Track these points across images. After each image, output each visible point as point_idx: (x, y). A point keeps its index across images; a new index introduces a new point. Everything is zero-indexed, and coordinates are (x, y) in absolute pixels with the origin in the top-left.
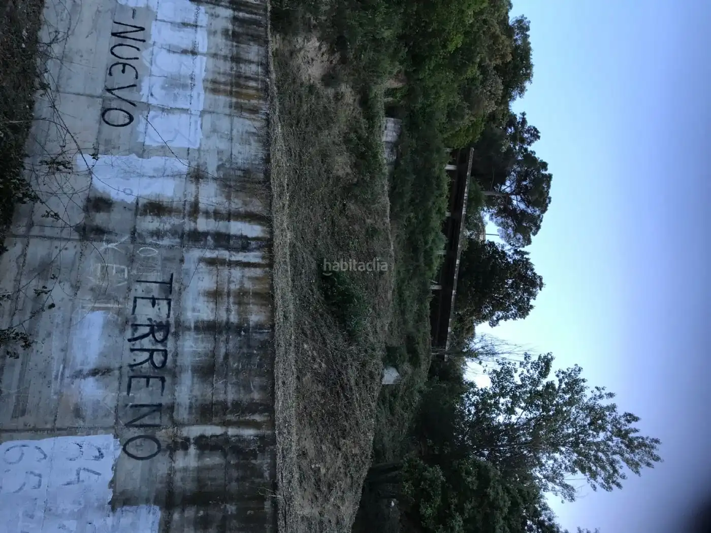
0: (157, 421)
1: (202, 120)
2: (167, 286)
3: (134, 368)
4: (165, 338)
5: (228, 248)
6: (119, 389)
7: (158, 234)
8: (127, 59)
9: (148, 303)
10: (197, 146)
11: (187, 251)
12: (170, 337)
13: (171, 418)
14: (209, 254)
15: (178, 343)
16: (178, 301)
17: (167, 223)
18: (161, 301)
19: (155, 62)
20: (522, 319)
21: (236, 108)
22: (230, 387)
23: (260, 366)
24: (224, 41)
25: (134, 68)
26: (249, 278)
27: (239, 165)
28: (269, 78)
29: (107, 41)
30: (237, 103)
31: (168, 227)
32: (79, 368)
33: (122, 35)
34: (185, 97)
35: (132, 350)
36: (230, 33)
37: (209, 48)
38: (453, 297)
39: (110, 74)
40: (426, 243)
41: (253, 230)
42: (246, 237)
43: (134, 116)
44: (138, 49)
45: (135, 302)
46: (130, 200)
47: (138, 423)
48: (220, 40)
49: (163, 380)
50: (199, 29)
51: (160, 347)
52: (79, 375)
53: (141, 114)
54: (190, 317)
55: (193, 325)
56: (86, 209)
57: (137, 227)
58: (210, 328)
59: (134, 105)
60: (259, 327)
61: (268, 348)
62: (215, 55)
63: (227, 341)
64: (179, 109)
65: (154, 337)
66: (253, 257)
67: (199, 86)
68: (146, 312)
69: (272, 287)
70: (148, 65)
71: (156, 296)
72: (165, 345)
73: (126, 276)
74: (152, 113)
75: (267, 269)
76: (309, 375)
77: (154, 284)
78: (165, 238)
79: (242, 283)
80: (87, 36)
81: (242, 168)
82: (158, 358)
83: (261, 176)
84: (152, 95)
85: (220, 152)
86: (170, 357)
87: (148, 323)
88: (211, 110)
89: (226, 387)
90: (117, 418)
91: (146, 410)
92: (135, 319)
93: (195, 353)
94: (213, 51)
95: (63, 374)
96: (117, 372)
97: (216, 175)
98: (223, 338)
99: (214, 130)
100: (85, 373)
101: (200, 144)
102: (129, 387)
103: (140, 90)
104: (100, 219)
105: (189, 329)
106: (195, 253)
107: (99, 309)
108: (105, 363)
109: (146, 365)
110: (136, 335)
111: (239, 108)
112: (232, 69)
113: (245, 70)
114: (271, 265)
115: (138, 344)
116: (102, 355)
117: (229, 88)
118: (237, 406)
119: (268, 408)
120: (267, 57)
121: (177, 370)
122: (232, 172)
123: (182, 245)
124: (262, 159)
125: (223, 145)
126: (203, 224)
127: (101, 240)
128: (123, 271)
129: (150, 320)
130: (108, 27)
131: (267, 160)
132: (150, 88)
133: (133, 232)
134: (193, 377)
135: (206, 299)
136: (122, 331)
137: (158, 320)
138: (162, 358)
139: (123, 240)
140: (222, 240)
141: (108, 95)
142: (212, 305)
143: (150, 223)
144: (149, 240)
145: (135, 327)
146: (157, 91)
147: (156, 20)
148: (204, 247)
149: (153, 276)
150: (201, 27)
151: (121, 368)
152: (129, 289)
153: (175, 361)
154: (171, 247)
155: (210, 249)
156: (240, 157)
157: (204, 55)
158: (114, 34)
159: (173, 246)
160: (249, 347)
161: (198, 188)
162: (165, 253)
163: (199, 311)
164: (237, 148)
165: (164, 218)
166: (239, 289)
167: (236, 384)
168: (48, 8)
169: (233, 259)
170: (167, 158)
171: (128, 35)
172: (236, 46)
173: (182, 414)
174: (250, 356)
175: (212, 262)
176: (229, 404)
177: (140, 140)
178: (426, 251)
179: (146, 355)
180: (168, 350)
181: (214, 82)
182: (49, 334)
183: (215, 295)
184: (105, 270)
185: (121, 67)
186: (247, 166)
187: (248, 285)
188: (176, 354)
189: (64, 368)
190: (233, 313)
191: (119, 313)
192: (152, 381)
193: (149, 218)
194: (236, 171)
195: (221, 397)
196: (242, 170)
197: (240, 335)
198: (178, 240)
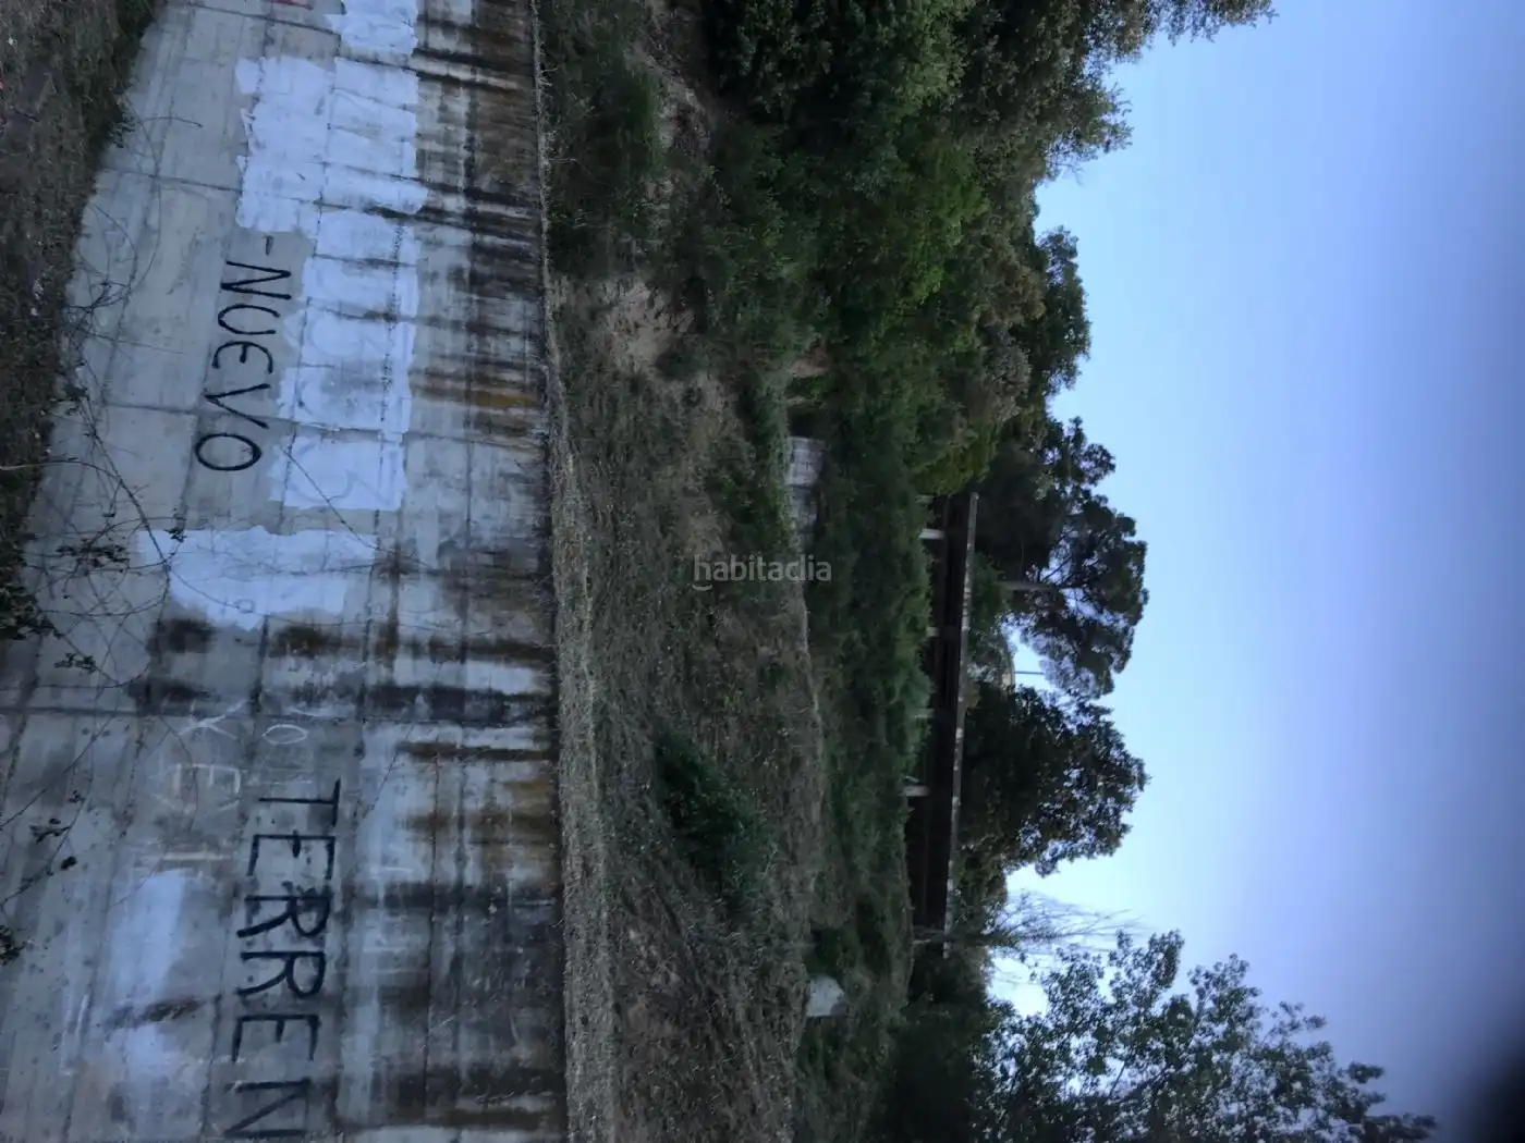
0: (297, 1122)
1: (406, 452)
2: (327, 810)
3: (250, 997)
4: (322, 926)
5: (460, 721)
6: (213, 1049)
7: (309, 695)
8: (252, 333)
9: (285, 847)
10: (397, 505)
11: (372, 729)
12: (331, 922)
13: (332, 1111)
14: (418, 735)
15: (351, 936)
16: (351, 842)
17: (330, 670)
18: (313, 843)
19: (309, 338)
20: (1108, 856)
21: (478, 425)
22: (464, 1037)
23: (531, 982)
24: (452, 292)
25: (265, 350)
26: (508, 785)
27: (484, 543)
28: (546, 363)
29: (211, 300)
30: (480, 415)
31: (330, 678)
32: (121, 1003)
33: (244, 287)
34: (370, 405)
35: (246, 956)
36: (466, 275)
37: (421, 306)
38: (954, 811)
39: (216, 365)
40: (889, 694)
41: (515, 679)
42: (500, 696)
43: (264, 449)
44: (275, 314)
45: (255, 845)
46: (251, 623)
47: (254, 1127)
48: (446, 292)
49: (314, 1022)
50: (401, 270)
51: (308, 946)
52: (122, 1018)
53: (278, 443)
54: (376, 876)
55: (382, 895)
56: (154, 647)
57: (264, 682)
58: (421, 900)
59: (263, 425)
60: (530, 893)
61: (549, 941)
62: (434, 321)
63: (458, 927)
64: (357, 430)
65: (296, 923)
66: (515, 737)
67: (401, 381)
68: (280, 869)
69: (555, 803)
70: (293, 342)
71: (303, 831)
72: (321, 943)
73: (237, 790)
74: (301, 441)
75: (546, 762)
76: (642, 1002)
77: (297, 805)
78: (324, 703)
79: (490, 796)
80: (172, 291)
81: (492, 549)
82: (303, 972)
83: (532, 564)
84: (301, 404)
85: (444, 517)
86: (330, 969)
87: (284, 893)
88: (423, 431)
89: (456, 1033)
90: (206, 1117)
91: (273, 1096)
92: (255, 884)
93: (386, 960)
94: (428, 313)
95: (87, 1019)
96: (209, 1010)
97: (435, 565)
98: (449, 921)
99: (433, 473)
100: (137, 1013)
101: (403, 502)
102: (237, 1042)
103: (277, 395)
104: (183, 666)
105: (373, 903)
106: (390, 734)
107: (174, 865)
108: (184, 988)
109: (277, 990)
110: (256, 921)
111: (486, 425)
112: (469, 348)
113: (497, 348)
114: (553, 755)
115: (259, 943)
116: (178, 970)
117: (462, 386)
118: (483, 1079)
119: (552, 1080)
120: (541, 321)
121: (347, 997)
122: (470, 558)
123: (361, 717)
124: (535, 528)
125: (452, 502)
126: (406, 671)
127: (184, 713)
128: (229, 779)
129: (287, 885)
130: (217, 272)
131: (545, 530)
132: (297, 391)
133: (256, 695)
134: (383, 1012)
135: (410, 834)
136: (226, 912)
137: (306, 887)
138: (314, 972)
139: (231, 710)
140: (448, 702)
141: (211, 407)
142: (424, 848)
143: (292, 672)
144: (290, 710)
145: (254, 902)
146: (312, 395)
147: (314, 255)
148: (409, 719)
149: (296, 788)
150: (406, 265)
151: (218, 999)
152: (243, 818)
153: (342, 978)
154: (335, 723)
155: (422, 723)
156: (487, 525)
157: (413, 320)
158: (226, 286)
159: (341, 720)
160: (507, 940)
161: (396, 594)
162: (321, 734)
163: (395, 862)
164: (481, 507)
165: (323, 660)
166: (486, 809)
167: (478, 1026)
168: (88, 236)
169: (473, 743)
170: (330, 533)
171: (254, 286)
172: (479, 302)
173: (356, 1102)
174: (509, 961)
175: (425, 752)
176: (464, 1075)
177: (275, 496)
178: (889, 713)
179: (276, 967)
180: (326, 952)
181: (432, 374)
182: (60, 928)
183: (431, 826)
184: (191, 779)
185: (238, 349)
186: (503, 545)
187: (504, 800)
188: (344, 962)
189: (91, 1004)
190: (470, 863)
191: (219, 871)
192: (289, 1026)
193: (290, 661)
194: (479, 555)
195: (445, 1058)
196: (490, 553)
197: (487, 914)
198: (352, 707)
